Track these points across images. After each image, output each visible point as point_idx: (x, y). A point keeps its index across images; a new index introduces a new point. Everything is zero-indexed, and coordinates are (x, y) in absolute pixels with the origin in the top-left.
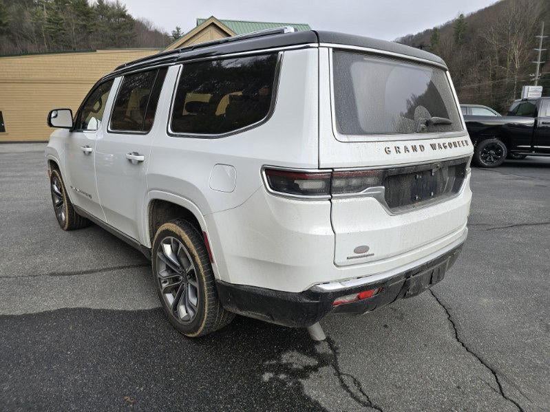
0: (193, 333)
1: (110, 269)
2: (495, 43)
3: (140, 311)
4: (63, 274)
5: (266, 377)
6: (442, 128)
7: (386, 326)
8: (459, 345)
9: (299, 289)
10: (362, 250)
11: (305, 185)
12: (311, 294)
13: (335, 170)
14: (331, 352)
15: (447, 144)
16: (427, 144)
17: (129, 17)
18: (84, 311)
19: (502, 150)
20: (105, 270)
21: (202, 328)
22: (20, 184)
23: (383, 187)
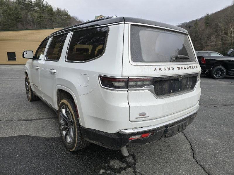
0: (72, 149)
1: (44, 119)
2: (222, 26)
3: (52, 138)
4: (24, 120)
5: (102, 172)
6: (185, 60)
7: (161, 150)
8: (194, 161)
9: (114, 132)
10: (143, 115)
11: (117, 84)
12: (119, 134)
13: (129, 78)
14: (133, 161)
15: (186, 68)
16: (175, 67)
17: (69, 16)
18: (29, 137)
19: (224, 71)
20: (42, 119)
21: (75, 147)
22: (17, 82)
23: (153, 86)
